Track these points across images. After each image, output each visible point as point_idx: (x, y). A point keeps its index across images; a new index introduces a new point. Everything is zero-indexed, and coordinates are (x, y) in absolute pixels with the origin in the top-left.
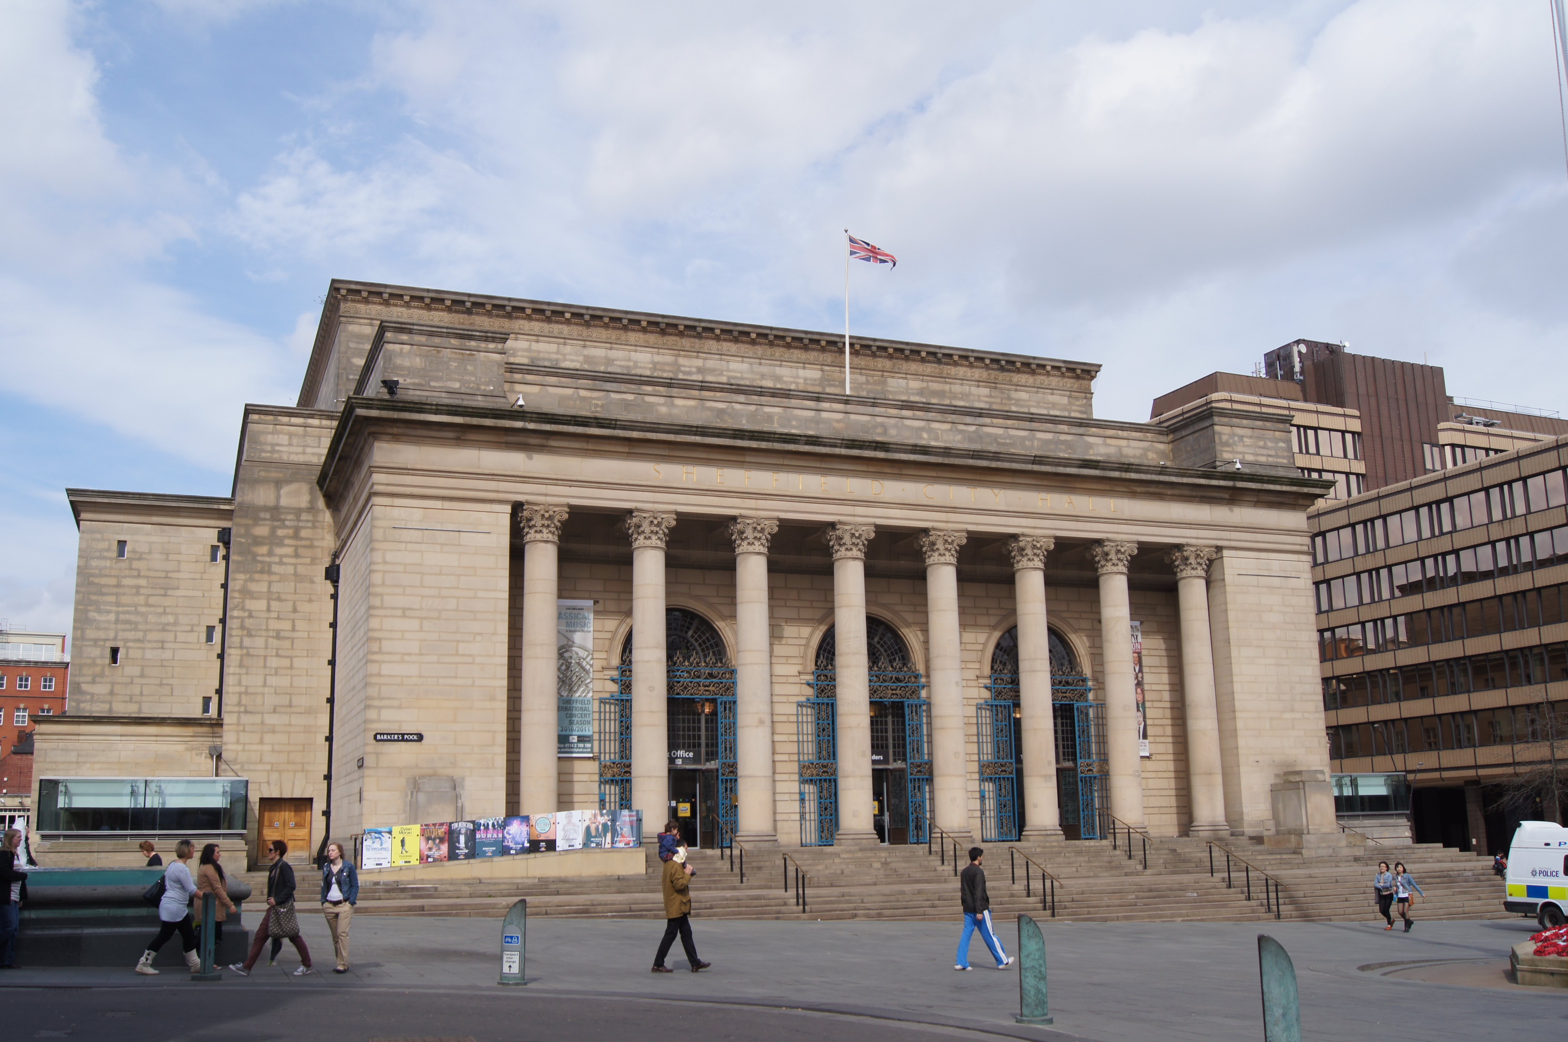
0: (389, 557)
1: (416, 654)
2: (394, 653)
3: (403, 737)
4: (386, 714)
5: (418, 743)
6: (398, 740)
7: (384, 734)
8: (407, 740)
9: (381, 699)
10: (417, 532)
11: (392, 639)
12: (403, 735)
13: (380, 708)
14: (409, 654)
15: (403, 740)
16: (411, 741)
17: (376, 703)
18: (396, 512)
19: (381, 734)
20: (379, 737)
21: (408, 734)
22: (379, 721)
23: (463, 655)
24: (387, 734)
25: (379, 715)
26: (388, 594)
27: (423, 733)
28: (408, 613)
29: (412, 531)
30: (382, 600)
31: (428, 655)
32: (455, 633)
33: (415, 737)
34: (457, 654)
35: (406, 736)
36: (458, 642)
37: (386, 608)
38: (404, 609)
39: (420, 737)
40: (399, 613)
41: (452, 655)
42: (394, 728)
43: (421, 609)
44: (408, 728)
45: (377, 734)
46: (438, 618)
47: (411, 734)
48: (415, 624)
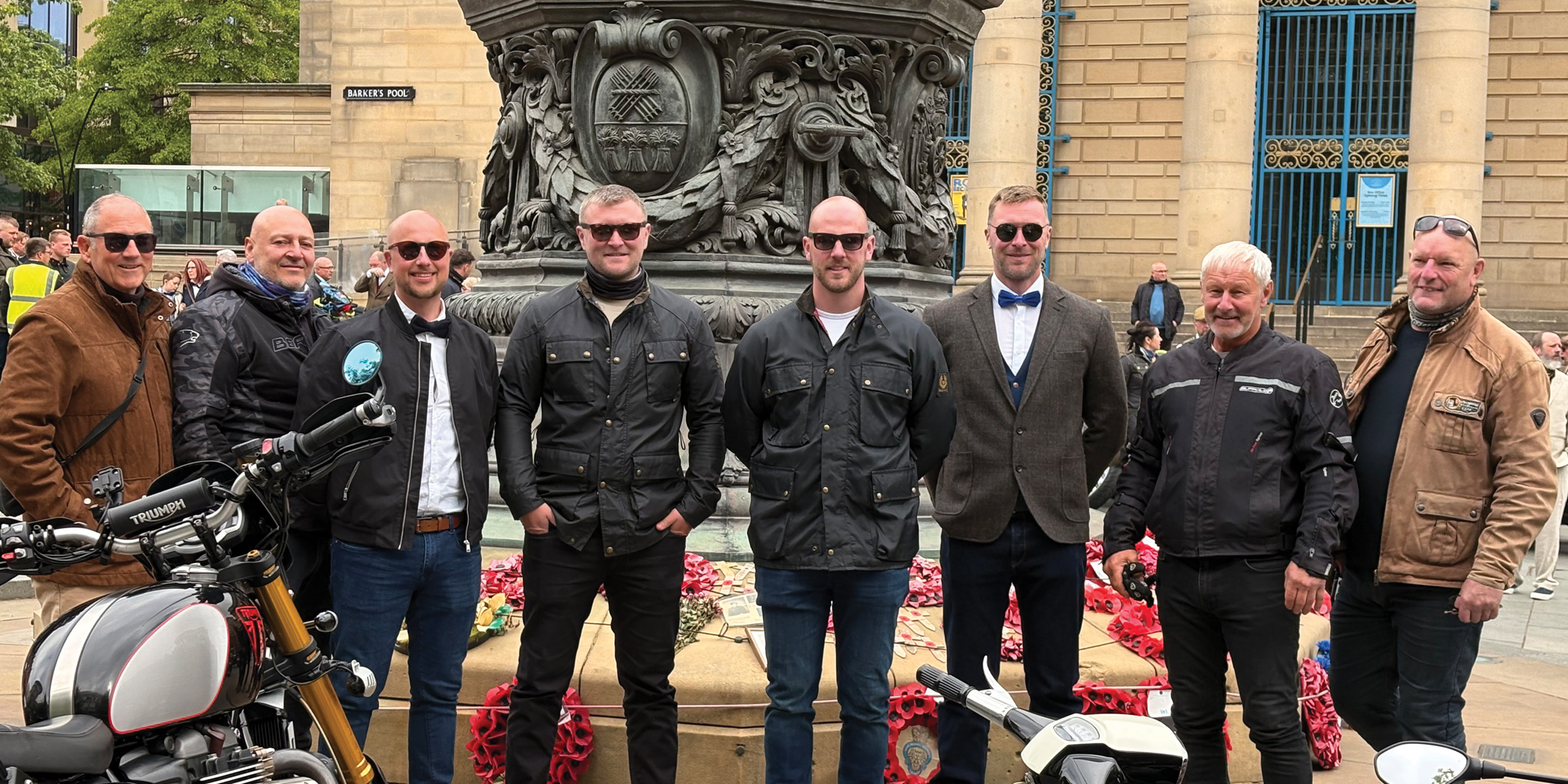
3: (385, 93)
4: (362, 56)
5: (409, 103)
6: (377, 100)
7: (357, 88)
8: (392, 99)
9: (355, 31)
12: (385, 89)
13: (352, 46)
15: (386, 99)
16: (397, 99)
17: (347, 38)
19: (353, 88)
20: (350, 91)
21: (392, 88)
22: (351, 67)
24: (363, 90)
25: (351, 57)
27: (415, 87)
33: (403, 92)
35: (389, 92)
39: (411, 94)
42: (373, 79)
44: (393, 79)
45: (347, 88)
47: (398, 88)
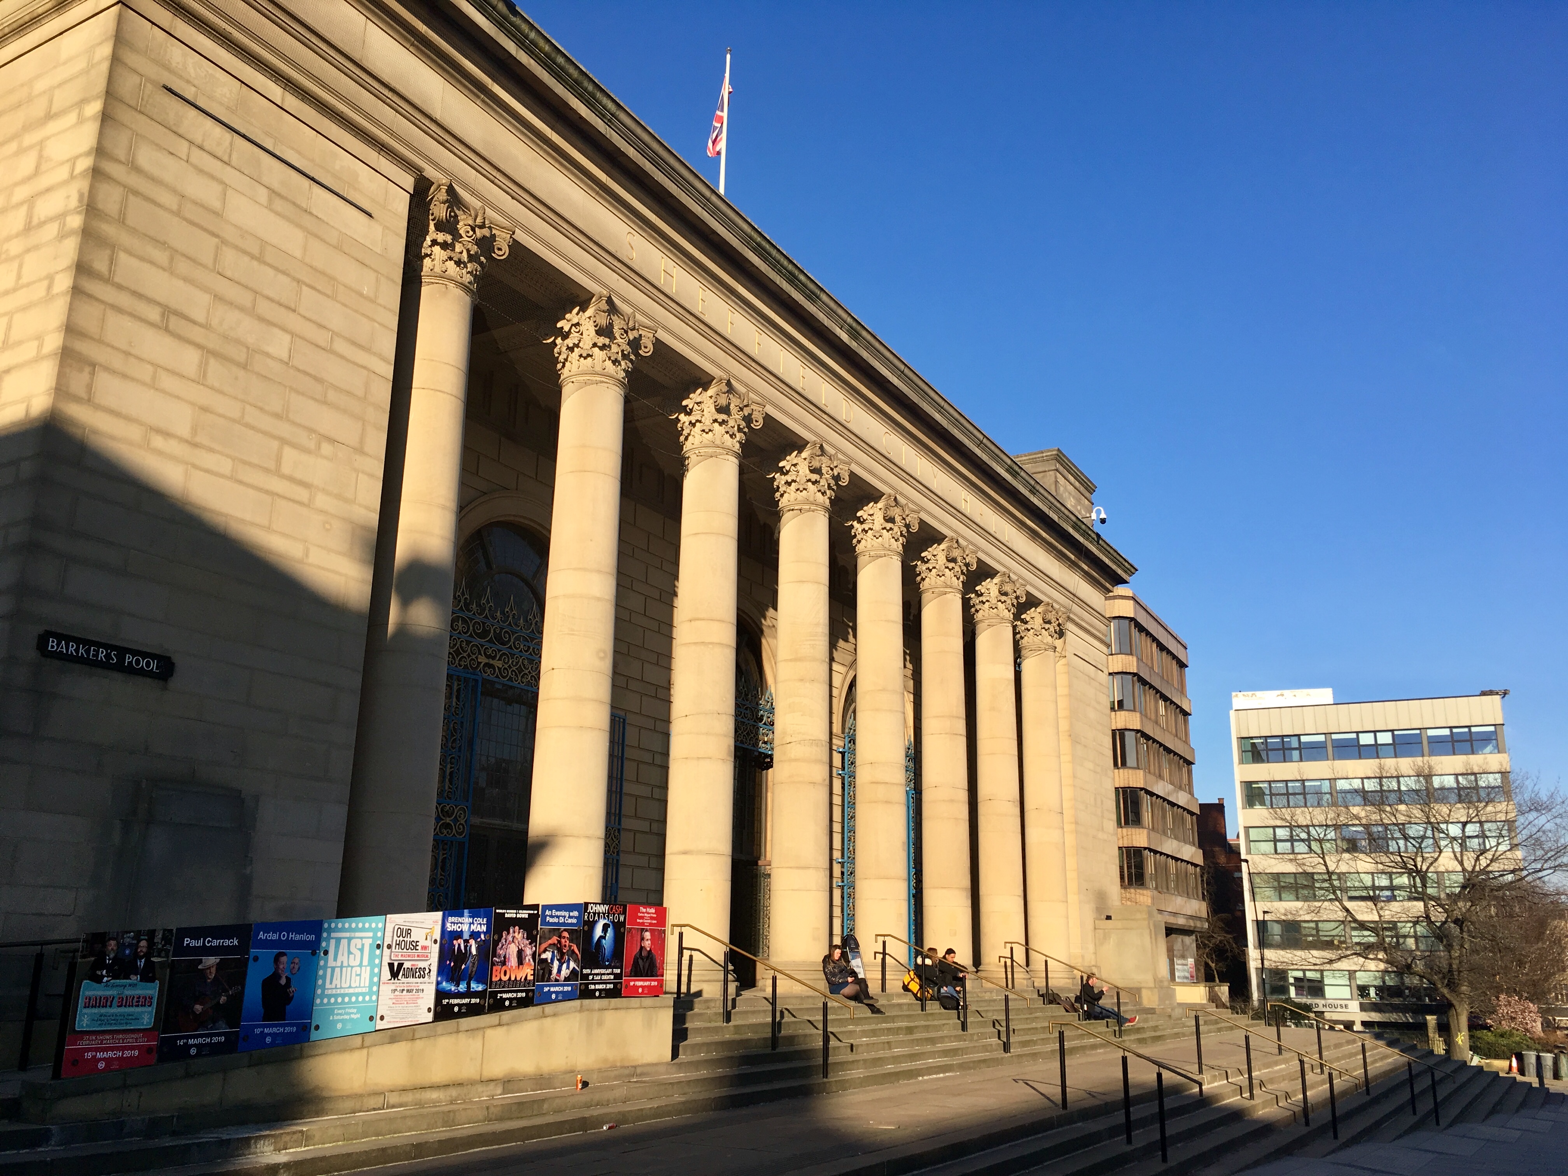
0: (146, 157)
1: (181, 440)
2: (128, 419)
3: (121, 658)
4: (82, 585)
5: (159, 686)
6: (105, 665)
7: (68, 639)
8: (131, 671)
9: (77, 536)
10: (218, 130)
11: (125, 376)
12: (122, 651)
13: (70, 562)
14: (166, 434)
15: (120, 668)
16: (142, 673)
18: (176, 54)
19: (59, 637)
20: (52, 643)
21: (134, 653)
22: (60, 598)
23: (291, 479)
24: (78, 641)
25: (63, 582)
26: (130, 253)
27: (176, 659)
28: (174, 323)
29: (209, 122)
30: (112, 261)
31: (211, 450)
32: (277, 416)
33: (154, 665)
34: (277, 472)
35: (128, 658)
36: (284, 441)
37: (120, 287)
38: (168, 311)
39: (166, 670)
40: (154, 314)
41: (267, 470)
42: (101, 629)
43: (207, 326)
45: (48, 634)
46: (244, 366)
47: (145, 655)
48: (189, 359)
